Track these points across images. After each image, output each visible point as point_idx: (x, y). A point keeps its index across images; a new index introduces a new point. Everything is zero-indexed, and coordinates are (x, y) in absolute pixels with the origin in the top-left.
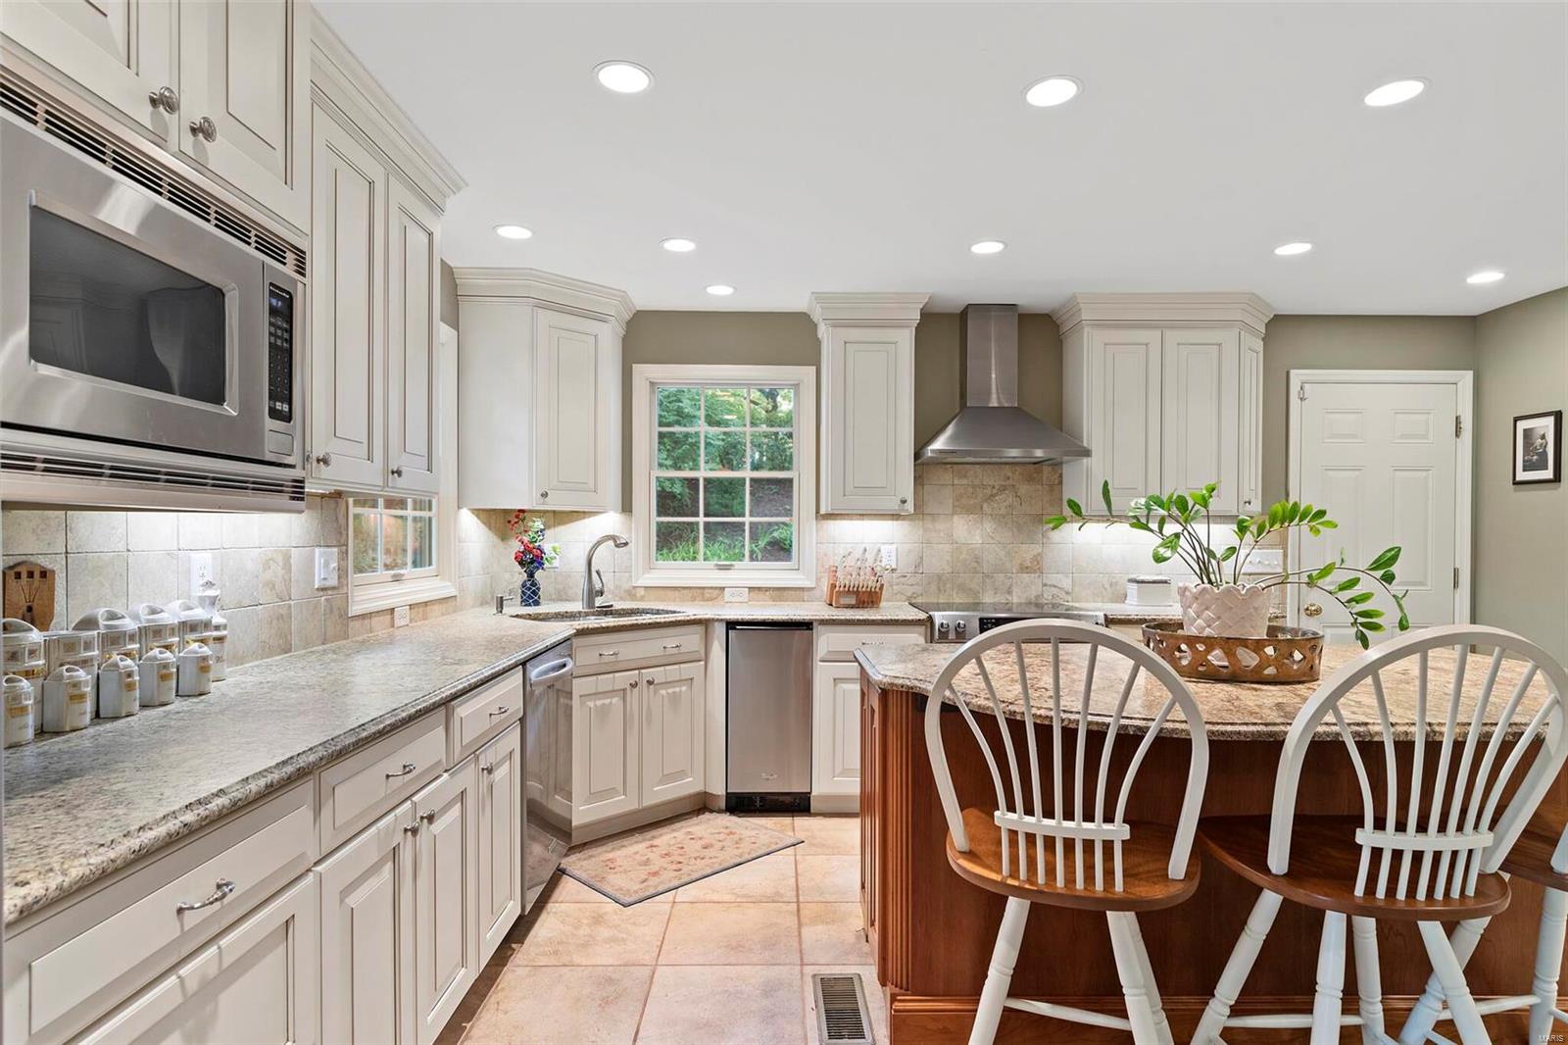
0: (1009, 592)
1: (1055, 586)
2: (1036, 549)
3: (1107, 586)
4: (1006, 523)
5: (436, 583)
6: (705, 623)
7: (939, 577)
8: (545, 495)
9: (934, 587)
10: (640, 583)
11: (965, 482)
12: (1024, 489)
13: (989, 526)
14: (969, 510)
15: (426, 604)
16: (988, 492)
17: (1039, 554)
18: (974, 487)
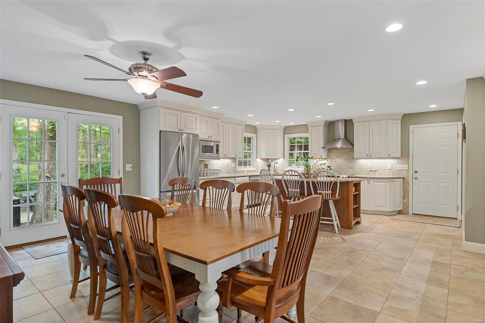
0: (347, 173)
1: (356, 172)
2: (353, 164)
3: (367, 172)
4: (346, 160)
5: (253, 168)
8: (267, 156)
11: (338, 152)
13: (343, 160)
14: (341, 157)
15: (250, 171)
16: (343, 154)
17: (353, 165)
18: (340, 153)
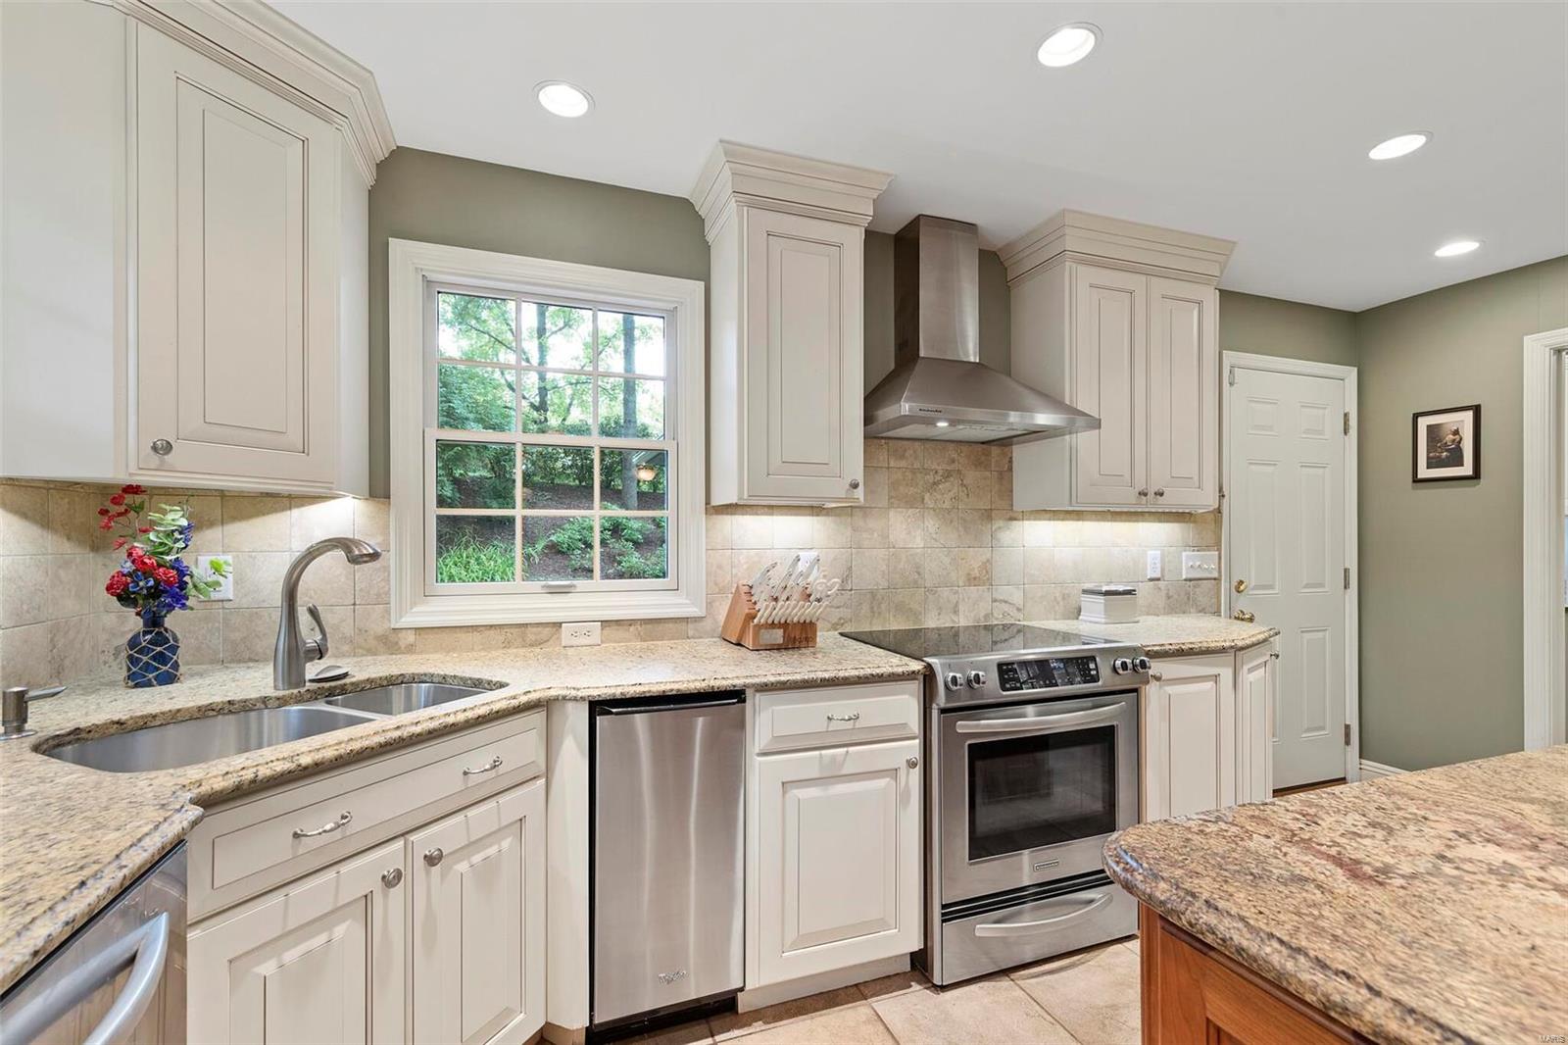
0: (956, 612)
1: (1006, 602)
2: (985, 554)
3: (1059, 599)
4: (951, 522)
6: (544, 706)
7: (873, 594)
8: (164, 448)
9: (865, 608)
10: (409, 620)
11: (903, 464)
12: (972, 476)
13: (931, 524)
14: (912, 502)
16: (930, 478)
17: (989, 562)
18: (914, 471)
